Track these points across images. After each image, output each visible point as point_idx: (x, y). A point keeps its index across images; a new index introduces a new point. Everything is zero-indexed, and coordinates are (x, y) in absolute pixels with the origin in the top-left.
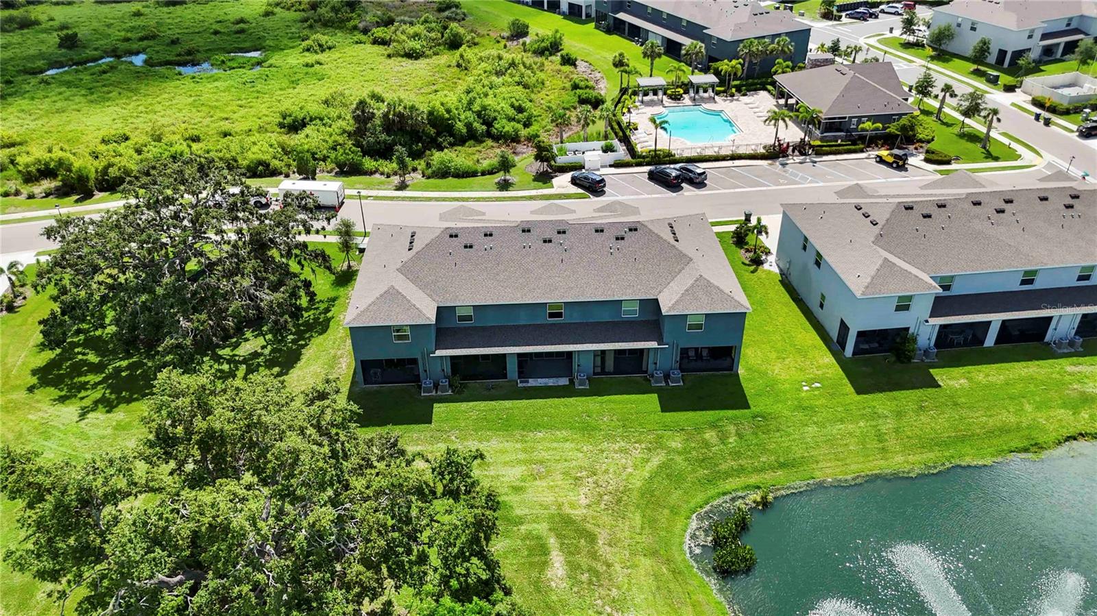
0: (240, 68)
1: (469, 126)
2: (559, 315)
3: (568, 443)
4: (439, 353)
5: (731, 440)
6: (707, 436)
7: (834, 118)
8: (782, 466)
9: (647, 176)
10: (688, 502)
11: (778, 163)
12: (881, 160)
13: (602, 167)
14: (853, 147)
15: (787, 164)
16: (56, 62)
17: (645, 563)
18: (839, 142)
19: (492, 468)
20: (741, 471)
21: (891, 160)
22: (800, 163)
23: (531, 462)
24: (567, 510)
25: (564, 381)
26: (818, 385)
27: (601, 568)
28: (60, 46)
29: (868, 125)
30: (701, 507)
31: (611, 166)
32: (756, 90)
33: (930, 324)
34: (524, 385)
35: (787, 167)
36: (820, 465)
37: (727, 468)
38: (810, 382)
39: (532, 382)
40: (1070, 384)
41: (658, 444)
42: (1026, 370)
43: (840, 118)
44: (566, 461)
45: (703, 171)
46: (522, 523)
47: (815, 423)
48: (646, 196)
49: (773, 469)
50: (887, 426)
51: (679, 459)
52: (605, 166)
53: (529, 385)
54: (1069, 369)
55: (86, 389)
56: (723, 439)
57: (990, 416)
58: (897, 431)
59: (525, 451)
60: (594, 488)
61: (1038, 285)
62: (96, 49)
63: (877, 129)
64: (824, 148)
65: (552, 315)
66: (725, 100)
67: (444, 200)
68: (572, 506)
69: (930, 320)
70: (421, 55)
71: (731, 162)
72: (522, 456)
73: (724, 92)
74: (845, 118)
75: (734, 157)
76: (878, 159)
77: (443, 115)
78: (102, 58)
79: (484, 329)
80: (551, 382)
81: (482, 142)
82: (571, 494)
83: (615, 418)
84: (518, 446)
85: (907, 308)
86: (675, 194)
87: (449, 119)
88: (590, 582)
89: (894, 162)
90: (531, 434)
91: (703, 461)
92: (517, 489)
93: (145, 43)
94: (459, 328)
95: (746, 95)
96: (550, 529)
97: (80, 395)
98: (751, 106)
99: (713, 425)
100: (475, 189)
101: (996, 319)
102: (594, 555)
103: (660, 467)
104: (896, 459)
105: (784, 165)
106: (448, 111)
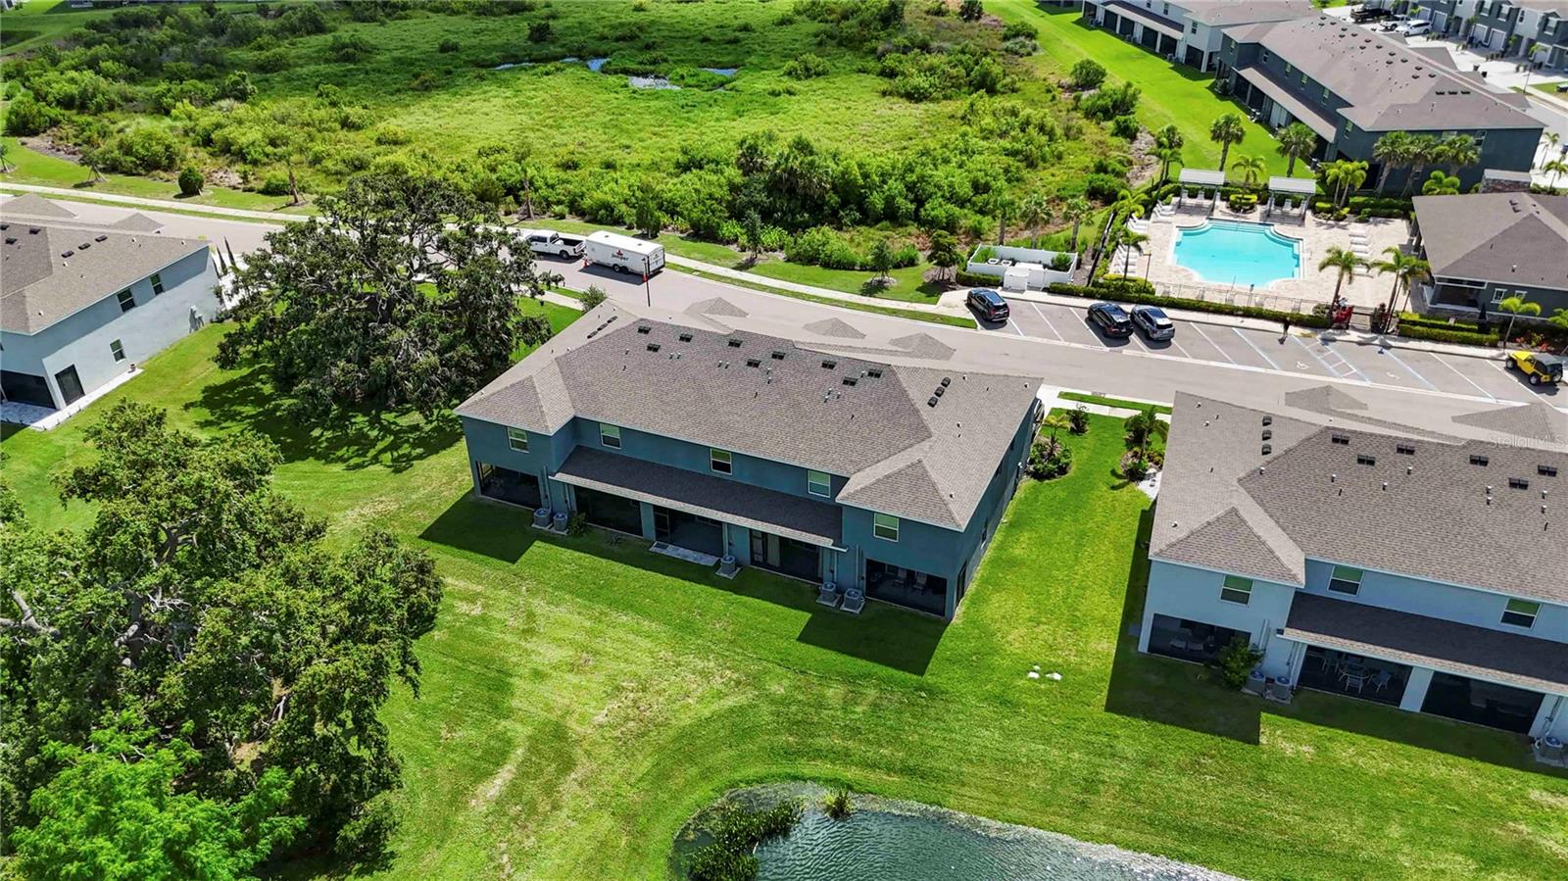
0: (697, 86)
1: (890, 201)
2: (726, 468)
3: (647, 640)
4: (560, 477)
5: (859, 709)
6: (830, 692)
7: (1461, 282)
8: (907, 771)
9: (1085, 313)
10: (734, 769)
11: (1319, 337)
12: (1514, 367)
13: (1031, 288)
14: (1475, 336)
15: (1335, 340)
16: (513, 56)
17: (605, 823)
18: (1452, 322)
19: (535, 639)
20: (843, 757)
21: (1529, 369)
22: (1360, 344)
23: (585, 649)
24: (572, 723)
25: (709, 561)
26: (1057, 677)
27: (544, 806)
28: (530, 38)
29: (1513, 302)
30: (747, 783)
31: (1045, 290)
32: (1390, 216)
33: (1284, 636)
34: (658, 550)
35: (1331, 347)
36: (964, 790)
37: (824, 744)
38: (1048, 668)
39: (671, 551)
40: (1515, 820)
41: (755, 681)
42: (1443, 769)
43: (1470, 283)
44: (626, 660)
45: (1168, 322)
46: (507, 717)
47: (1002, 728)
48: (1062, 343)
49: (890, 769)
50: (1114, 773)
51: (765, 708)
52: (1037, 289)
53: (664, 552)
54: (1535, 794)
55: (234, 420)
56: (847, 704)
57: (1311, 819)
58: (1125, 786)
59: (590, 632)
60: (628, 707)
61: (1537, 631)
62: (563, 46)
63: (1532, 313)
64: (1418, 328)
65: (717, 466)
66: (1321, 224)
67: (780, 294)
68: (583, 719)
69: (1288, 631)
70: (926, 98)
71: (1240, 319)
72: (581, 638)
73: (1329, 211)
74: (1482, 284)
75: (1247, 313)
76: (1510, 364)
77: (856, 179)
78: (565, 57)
79: (631, 461)
80: (691, 556)
81: (902, 225)
82: (594, 704)
83: (730, 629)
84: (588, 624)
85: (1243, 599)
86: (1108, 349)
87: (862, 187)
88: (515, 819)
89: (1534, 374)
90: (614, 614)
91: (797, 723)
92: (538, 675)
93: (621, 44)
94: (602, 453)
95: (1367, 221)
96: (530, 737)
97: (224, 425)
98: (1356, 239)
99: (849, 679)
100: (834, 287)
101: (1424, 666)
102: (549, 789)
103: (731, 710)
104: (1092, 825)
105: (1326, 341)
106: (866, 176)
